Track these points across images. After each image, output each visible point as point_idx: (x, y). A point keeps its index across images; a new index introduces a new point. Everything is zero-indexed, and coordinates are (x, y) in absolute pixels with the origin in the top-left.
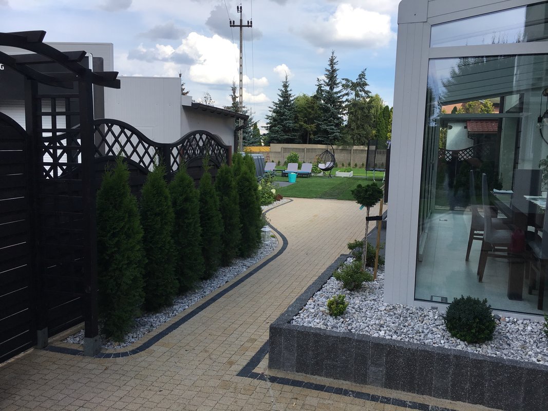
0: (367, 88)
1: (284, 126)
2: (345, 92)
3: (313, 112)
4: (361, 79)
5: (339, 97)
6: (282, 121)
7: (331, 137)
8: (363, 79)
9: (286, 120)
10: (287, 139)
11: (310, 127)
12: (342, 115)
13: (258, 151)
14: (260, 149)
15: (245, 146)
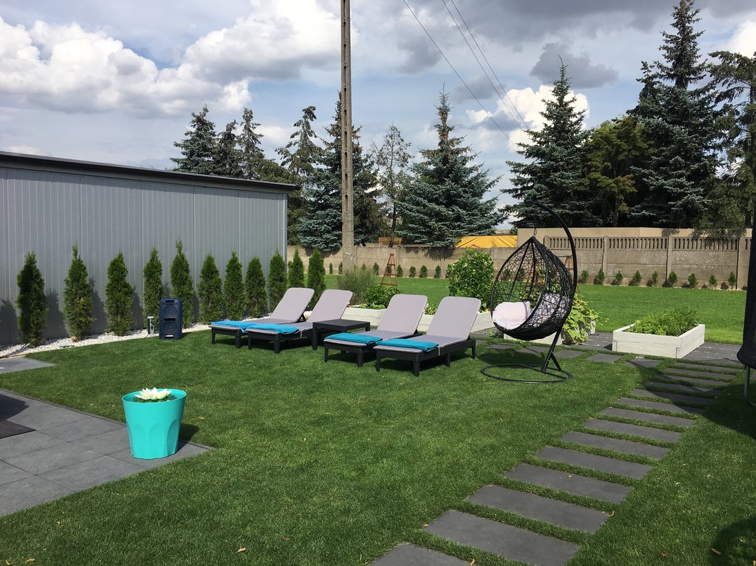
12: (711, 151)
13: (489, 246)
14: (493, 243)
15: (460, 236)
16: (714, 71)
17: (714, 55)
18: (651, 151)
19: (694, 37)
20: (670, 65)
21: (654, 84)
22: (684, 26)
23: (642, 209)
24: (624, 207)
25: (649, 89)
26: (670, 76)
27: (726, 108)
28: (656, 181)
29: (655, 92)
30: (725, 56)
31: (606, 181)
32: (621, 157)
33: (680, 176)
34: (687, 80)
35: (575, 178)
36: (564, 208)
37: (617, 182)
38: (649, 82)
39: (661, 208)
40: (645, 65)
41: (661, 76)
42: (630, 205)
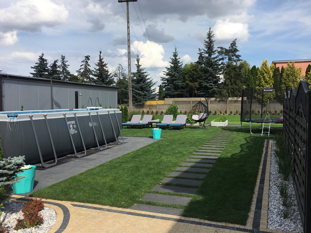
0: (237, 53)
1: (174, 85)
2: (220, 57)
3: (196, 73)
4: (232, 47)
6: (173, 81)
7: (210, 91)
8: (235, 47)
9: (176, 80)
10: (177, 94)
12: (218, 75)
13: (156, 104)
14: (157, 103)
15: (146, 101)
16: (219, 52)
17: (218, 48)
18: (203, 75)
19: (213, 42)
20: (206, 50)
21: (202, 55)
22: (210, 39)
23: (201, 92)
24: (196, 92)
25: (201, 57)
26: (207, 53)
27: (222, 63)
28: (204, 84)
29: (203, 57)
30: (222, 48)
31: (190, 84)
32: (195, 77)
33: (211, 83)
34: (211, 54)
35: (181, 82)
36: (178, 92)
37: (194, 84)
38: (201, 54)
39: (206, 92)
40: (199, 49)
41: (204, 53)
42: (198, 91)
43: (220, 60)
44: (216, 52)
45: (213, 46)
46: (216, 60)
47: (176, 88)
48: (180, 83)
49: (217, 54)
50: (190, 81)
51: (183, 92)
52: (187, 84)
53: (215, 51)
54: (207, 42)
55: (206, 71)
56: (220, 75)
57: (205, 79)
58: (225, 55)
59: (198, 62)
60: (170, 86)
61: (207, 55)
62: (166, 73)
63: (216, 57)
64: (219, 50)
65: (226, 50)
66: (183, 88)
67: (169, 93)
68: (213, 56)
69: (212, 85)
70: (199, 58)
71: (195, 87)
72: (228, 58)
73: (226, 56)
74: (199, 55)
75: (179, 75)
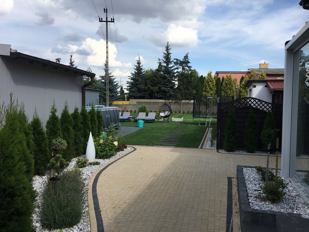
0: (189, 65)
1: (138, 88)
2: (176, 67)
3: (156, 79)
4: (185, 59)
5: (172, 70)
6: (137, 85)
7: (168, 94)
8: (187, 59)
9: (139, 84)
10: (140, 96)
11: (155, 88)
12: (174, 81)
13: (122, 104)
15: (113, 101)
16: (175, 63)
17: (174, 59)
18: (162, 81)
19: (170, 54)
20: (165, 60)
21: (161, 64)
22: (168, 51)
23: (160, 95)
24: (156, 94)
26: (165, 63)
27: (177, 72)
28: (163, 88)
29: (162, 66)
30: (177, 60)
31: (152, 88)
32: (155, 82)
33: (169, 87)
34: (169, 64)
35: (144, 86)
36: (141, 94)
39: (164, 95)
40: (159, 59)
41: (163, 63)
43: (175, 69)
44: (173, 63)
45: (170, 57)
46: (172, 69)
47: (140, 90)
48: (142, 87)
49: (173, 64)
50: (151, 85)
51: (145, 94)
52: (149, 88)
53: (171, 62)
54: (165, 54)
55: (164, 78)
56: (176, 82)
57: (164, 84)
58: (180, 65)
59: (157, 70)
60: (135, 89)
61: (165, 65)
62: (130, 78)
63: (172, 67)
64: (175, 61)
65: (180, 61)
66: (145, 91)
67: (133, 95)
68: (170, 66)
69: (169, 90)
70: (159, 67)
71: (156, 90)
72: (182, 68)
73: (180, 67)
74: (159, 64)
75: (142, 80)
